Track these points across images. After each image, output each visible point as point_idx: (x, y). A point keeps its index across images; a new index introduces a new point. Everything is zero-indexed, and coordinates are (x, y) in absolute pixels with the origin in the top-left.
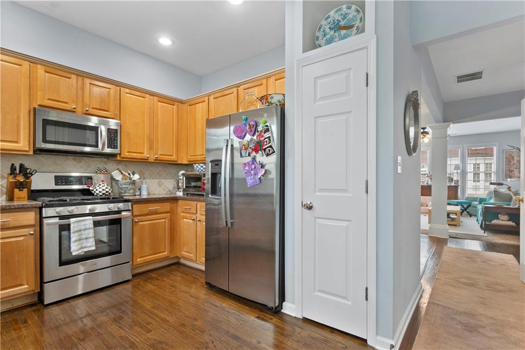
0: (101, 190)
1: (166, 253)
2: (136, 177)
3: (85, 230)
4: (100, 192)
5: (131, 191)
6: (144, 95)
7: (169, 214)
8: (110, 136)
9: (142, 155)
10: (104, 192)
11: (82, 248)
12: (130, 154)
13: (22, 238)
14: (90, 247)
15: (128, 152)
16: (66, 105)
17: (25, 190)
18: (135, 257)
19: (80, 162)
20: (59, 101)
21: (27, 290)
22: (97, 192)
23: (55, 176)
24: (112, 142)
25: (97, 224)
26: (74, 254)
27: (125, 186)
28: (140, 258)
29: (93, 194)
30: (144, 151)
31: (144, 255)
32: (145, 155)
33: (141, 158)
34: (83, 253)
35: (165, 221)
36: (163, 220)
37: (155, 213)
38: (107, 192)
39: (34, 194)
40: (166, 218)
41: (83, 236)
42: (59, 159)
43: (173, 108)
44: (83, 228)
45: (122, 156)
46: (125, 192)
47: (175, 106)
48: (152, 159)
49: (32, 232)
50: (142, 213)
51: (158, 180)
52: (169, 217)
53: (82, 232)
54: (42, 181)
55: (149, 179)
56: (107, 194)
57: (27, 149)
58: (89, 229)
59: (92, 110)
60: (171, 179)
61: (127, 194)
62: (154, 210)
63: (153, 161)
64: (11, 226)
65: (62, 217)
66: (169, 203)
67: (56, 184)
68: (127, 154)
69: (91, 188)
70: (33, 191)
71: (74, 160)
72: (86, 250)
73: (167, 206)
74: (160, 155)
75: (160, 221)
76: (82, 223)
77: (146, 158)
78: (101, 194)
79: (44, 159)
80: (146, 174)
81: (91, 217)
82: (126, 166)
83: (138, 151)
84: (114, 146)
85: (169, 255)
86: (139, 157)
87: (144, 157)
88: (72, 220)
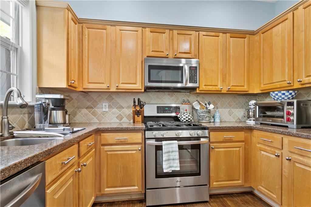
0: (185, 117)
1: (240, 182)
2: (211, 107)
3: (172, 152)
4: (184, 119)
5: (207, 119)
6: (217, 34)
7: (244, 143)
8: (192, 72)
9: (216, 87)
10: (187, 119)
11: (170, 167)
12: (206, 87)
13: (134, 152)
14: (176, 167)
15: (205, 85)
16: (161, 53)
17: (140, 116)
18: (211, 180)
19: (172, 96)
20: (158, 51)
21: (137, 190)
22: (182, 119)
23: (157, 107)
24: (192, 79)
25: (181, 147)
26: (165, 171)
27: (203, 114)
28: (217, 181)
29: (179, 121)
30: (218, 83)
31: (220, 180)
32: (219, 87)
33: (215, 90)
34: (171, 171)
35: (239, 150)
36: (238, 149)
37: (230, 141)
38: (189, 119)
39: (146, 119)
40: (240, 147)
41: (171, 157)
42: (160, 95)
43: (244, 41)
44: (171, 150)
45: (201, 89)
46: (202, 120)
47: (246, 38)
48: (224, 91)
49: (140, 149)
50: (218, 140)
51: (229, 110)
52: (243, 146)
53: (170, 153)
54: (150, 111)
55: (221, 108)
56: (189, 120)
57: (141, 88)
58: (175, 151)
59: (179, 54)
60: (240, 108)
61: (204, 121)
62: (230, 138)
63: (226, 92)
64: (129, 142)
65: (158, 139)
66: (243, 133)
67: (158, 112)
68: (204, 87)
69: (178, 116)
70: (145, 117)
71: (169, 95)
72: (173, 169)
73: (241, 135)
74: (232, 86)
75: (235, 149)
76: (170, 146)
77: (220, 90)
78: (185, 120)
79: (152, 95)
80: (219, 105)
81: (176, 142)
83: (213, 84)
84: (195, 80)
85: (243, 184)
86: (213, 89)
87: (218, 89)
88: (164, 143)
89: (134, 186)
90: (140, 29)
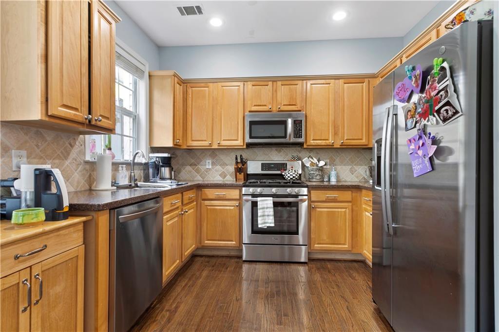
0: (289, 175)
1: (346, 246)
2: (322, 163)
3: (267, 208)
4: (288, 177)
5: (318, 177)
6: (328, 81)
7: (351, 204)
8: (296, 126)
9: (327, 141)
10: (292, 177)
11: (265, 223)
12: (315, 141)
13: (232, 208)
14: (270, 223)
15: (313, 140)
16: (264, 107)
17: (243, 174)
18: (312, 242)
19: (280, 151)
20: (260, 105)
21: (235, 246)
23: (262, 164)
24: (298, 132)
25: (275, 204)
26: (260, 226)
27: (313, 172)
28: (318, 244)
29: (284, 179)
30: (329, 137)
31: (322, 242)
32: (330, 141)
33: (326, 144)
34: (266, 227)
35: (345, 212)
36: (344, 210)
37: (334, 200)
38: (294, 177)
40: (346, 208)
41: (266, 214)
42: (266, 150)
43: (362, 86)
44: (265, 206)
45: (308, 144)
46: (313, 178)
47: (364, 83)
48: (337, 145)
49: (237, 205)
50: (320, 200)
51: (350, 167)
52: (350, 207)
53: (265, 210)
54: (254, 167)
55: (341, 165)
56: (294, 179)
57: (242, 144)
58: (270, 208)
59: (284, 107)
61: (314, 180)
62: (333, 198)
63: (339, 147)
64: (227, 198)
65: (254, 196)
66: (350, 192)
67: (262, 170)
68: (313, 141)
69: (283, 174)
70: (248, 175)
71: (276, 150)
72: (268, 225)
73: (347, 195)
74: (347, 139)
75: (339, 210)
76: (265, 202)
77: (331, 144)
78: (289, 179)
79: (258, 151)
80: (337, 160)
81: (272, 198)
82: (318, 153)
83: (322, 138)
84: (300, 135)
85: (350, 249)
86: (323, 144)
87: (329, 144)
88: (259, 199)
89: (232, 241)
90: (241, 84)
